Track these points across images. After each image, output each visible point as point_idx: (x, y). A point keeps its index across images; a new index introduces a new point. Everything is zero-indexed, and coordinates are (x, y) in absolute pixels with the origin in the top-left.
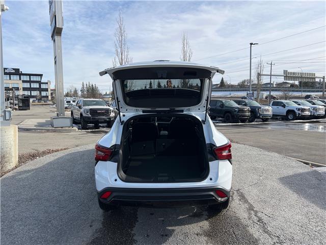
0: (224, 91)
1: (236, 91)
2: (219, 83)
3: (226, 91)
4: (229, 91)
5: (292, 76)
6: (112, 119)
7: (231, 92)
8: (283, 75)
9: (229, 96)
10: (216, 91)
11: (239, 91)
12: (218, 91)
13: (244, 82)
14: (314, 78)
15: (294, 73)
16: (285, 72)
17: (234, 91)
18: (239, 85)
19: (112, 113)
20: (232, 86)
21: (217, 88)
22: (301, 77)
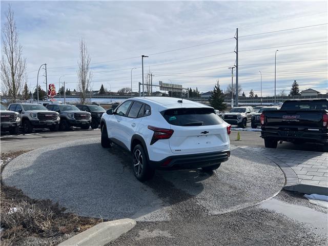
0: (104, 98)
1: (117, 98)
2: (99, 90)
3: (106, 98)
4: (110, 98)
5: (166, 86)
6: (18, 125)
7: (112, 99)
8: (159, 85)
9: (110, 103)
10: (96, 98)
11: (119, 98)
12: (98, 98)
13: (123, 90)
14: (182, 89)
15: (167, 84)
16: (161, 83)
17: (114, 98)
18: (118, 93)
19: (18, 118)
20: (112, 94)
21: (97, 95)
22: (173, 88)
